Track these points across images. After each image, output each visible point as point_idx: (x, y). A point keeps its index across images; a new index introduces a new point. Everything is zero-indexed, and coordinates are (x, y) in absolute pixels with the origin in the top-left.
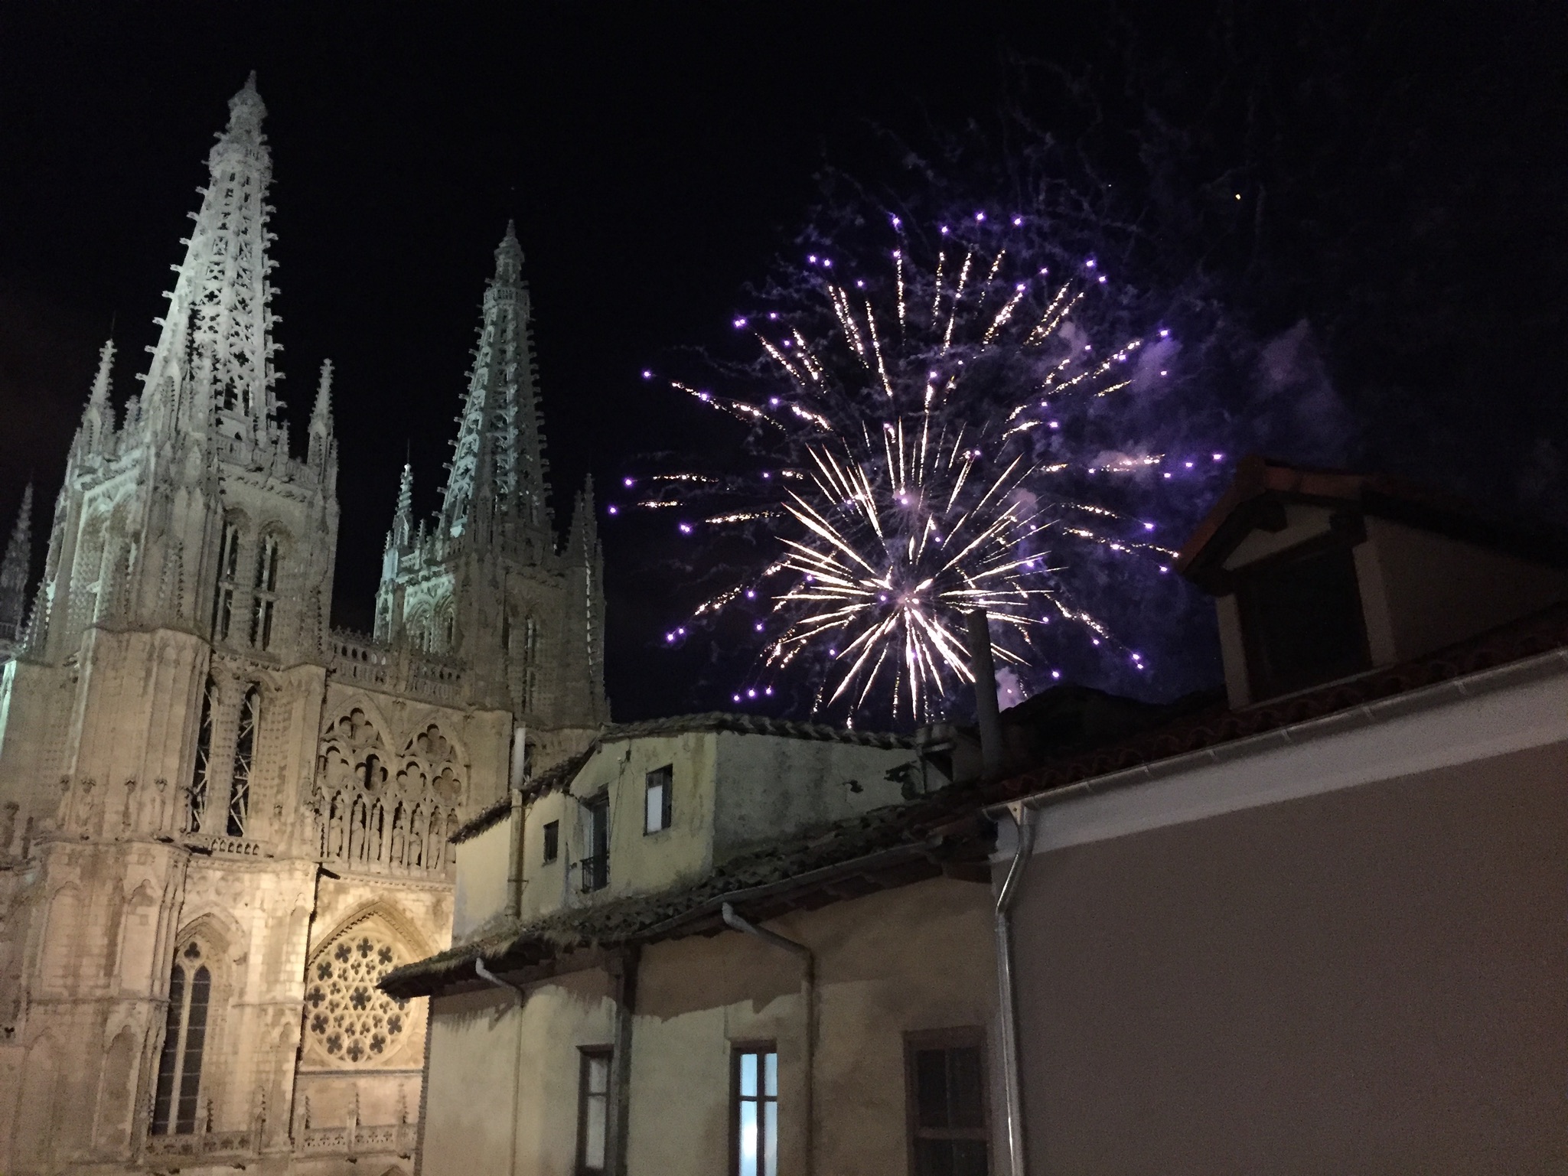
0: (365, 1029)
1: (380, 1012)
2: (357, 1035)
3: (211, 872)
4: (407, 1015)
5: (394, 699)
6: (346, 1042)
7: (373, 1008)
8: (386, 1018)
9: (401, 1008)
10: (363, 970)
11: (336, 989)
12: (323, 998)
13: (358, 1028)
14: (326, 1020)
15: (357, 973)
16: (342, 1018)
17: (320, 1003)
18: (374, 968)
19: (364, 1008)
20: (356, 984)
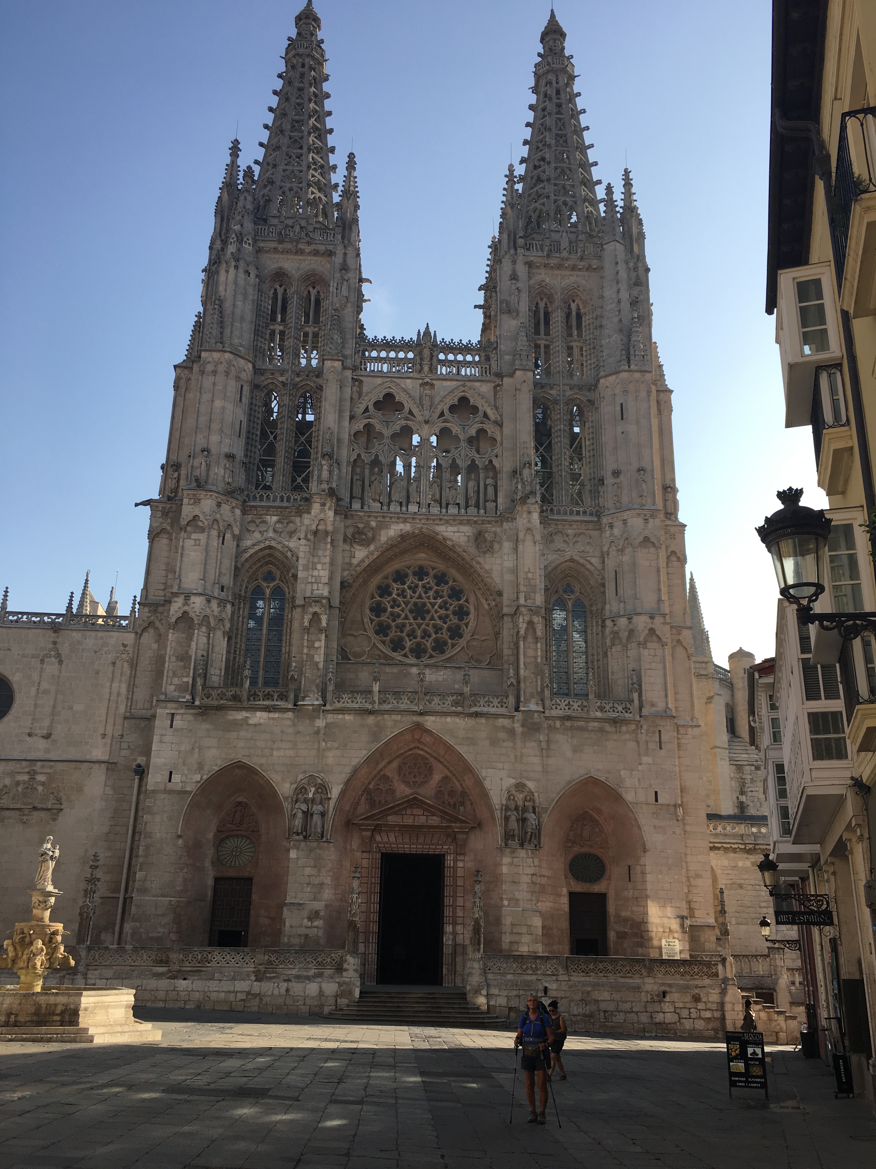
0: (426, 634)
1: (439, 622)
2: (419, 639)
3: (268, 517)
4: (467, 625)
5: (421, 381)
6: (408, 644)
7: (432, 619)
8: (445, 626)
9: (461, 619)
10: (420, 590)
11: (395, 604)
12: (385, 610)
13: (419, 633)
14: (389, 627)
15: (414, 592)
16: (404, 625)
17: (383, 614)
18: (431, 589)
19: (424, 619)
20: (414, 600)
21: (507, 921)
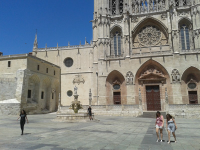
1: (154, 36)
3: (115, 20)
4: (160, 37)
11: (144, 34)
12: (142, 36)
13: (150, 39)
14: (143, 39)
16: (146, 38)
18: (152, 30)
19: (150, 36)
20: (148, 32)
21: (174, 98)
